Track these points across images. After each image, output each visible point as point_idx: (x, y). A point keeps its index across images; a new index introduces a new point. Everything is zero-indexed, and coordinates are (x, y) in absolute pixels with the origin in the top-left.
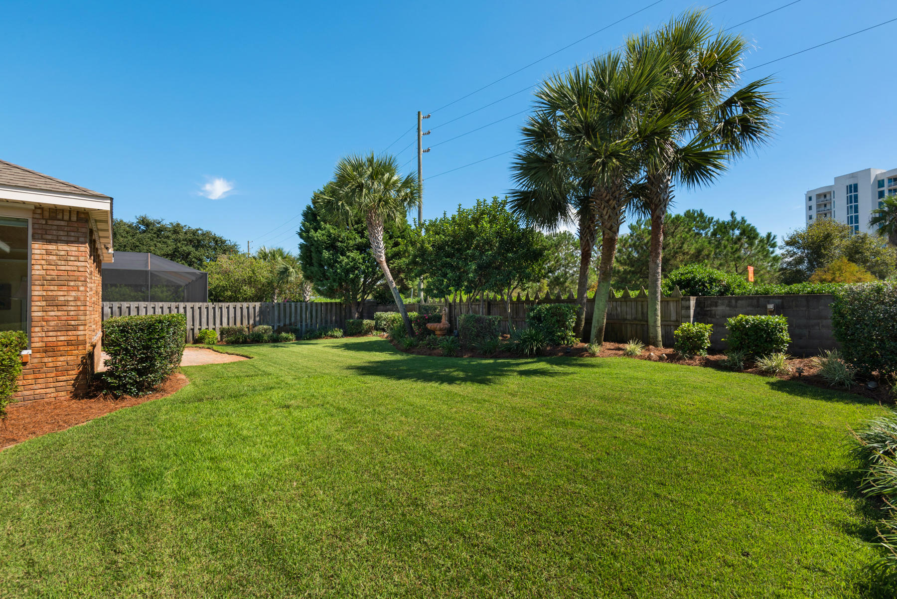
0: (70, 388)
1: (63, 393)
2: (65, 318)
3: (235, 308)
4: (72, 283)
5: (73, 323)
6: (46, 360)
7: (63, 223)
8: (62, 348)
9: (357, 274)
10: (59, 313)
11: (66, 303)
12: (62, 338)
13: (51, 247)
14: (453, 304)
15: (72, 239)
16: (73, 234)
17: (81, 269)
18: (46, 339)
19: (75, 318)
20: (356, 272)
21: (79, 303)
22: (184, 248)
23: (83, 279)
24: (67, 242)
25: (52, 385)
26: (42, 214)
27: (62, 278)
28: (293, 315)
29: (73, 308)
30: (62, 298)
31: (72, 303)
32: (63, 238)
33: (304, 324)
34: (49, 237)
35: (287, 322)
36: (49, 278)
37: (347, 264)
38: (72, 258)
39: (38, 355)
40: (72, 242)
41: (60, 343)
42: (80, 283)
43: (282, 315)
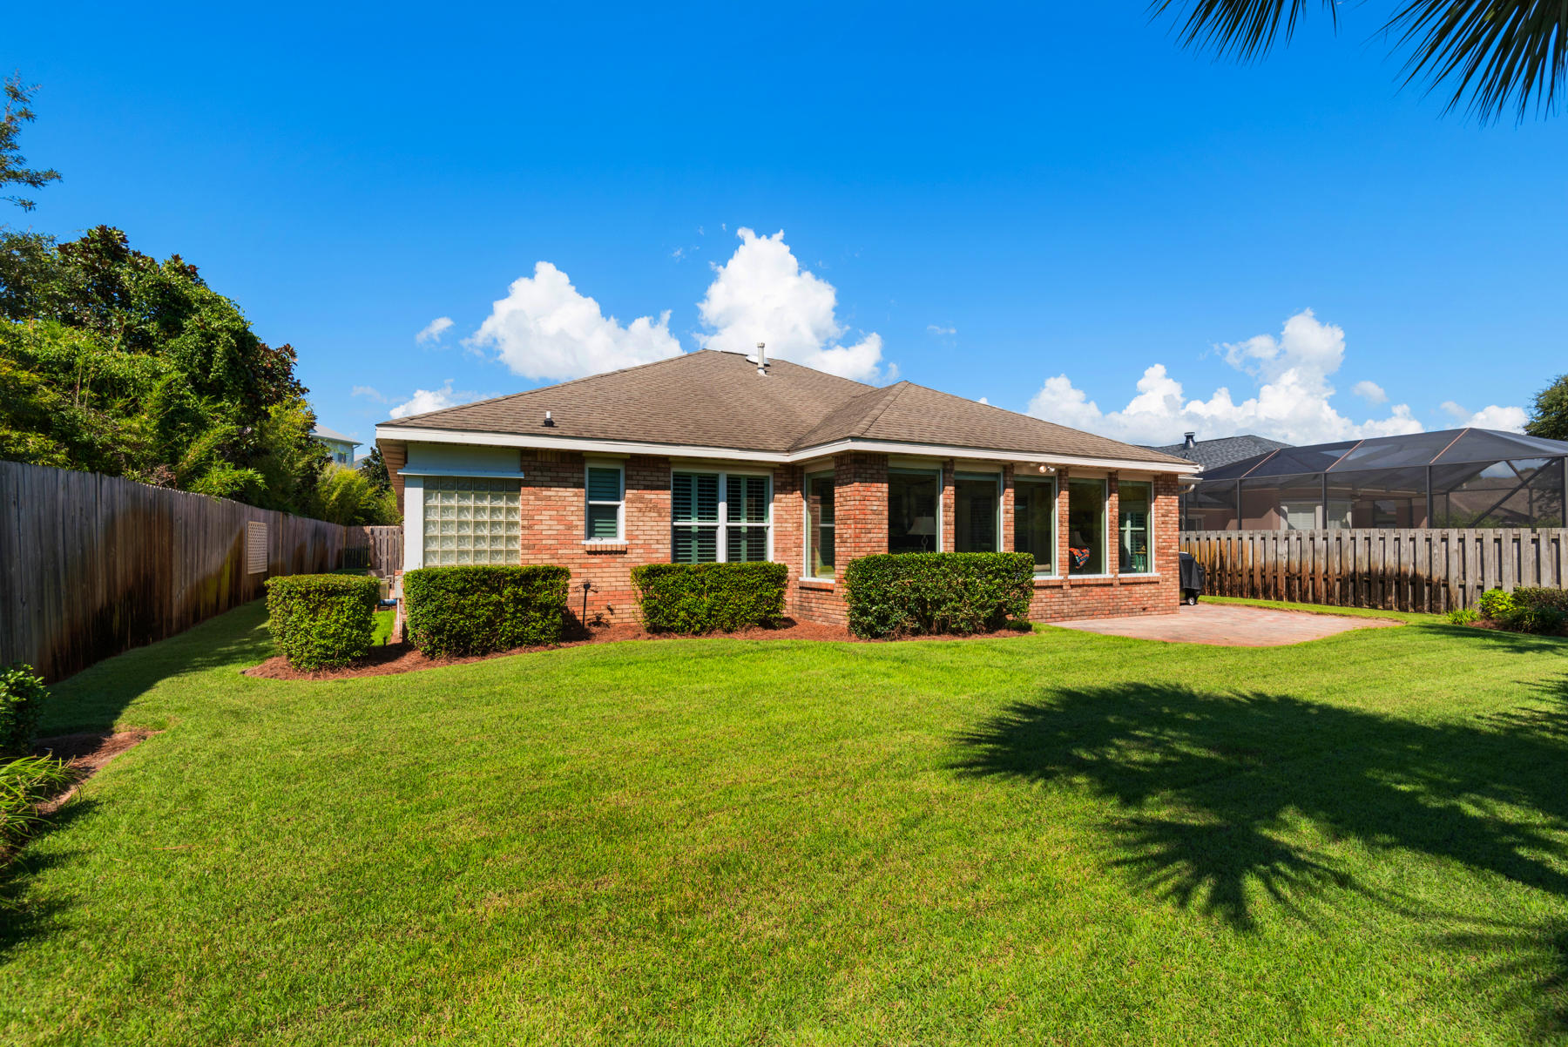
0: (848, 621)
2: (846, 554)
6: (840, 590)
13: (843, 489)
16: (848, 476)
18: (840, 572)
25: (842, 613)
27: (847, 517)
32: (848, 481)
34: (842, 480)
36: (842, 517)
39: (837, 585)
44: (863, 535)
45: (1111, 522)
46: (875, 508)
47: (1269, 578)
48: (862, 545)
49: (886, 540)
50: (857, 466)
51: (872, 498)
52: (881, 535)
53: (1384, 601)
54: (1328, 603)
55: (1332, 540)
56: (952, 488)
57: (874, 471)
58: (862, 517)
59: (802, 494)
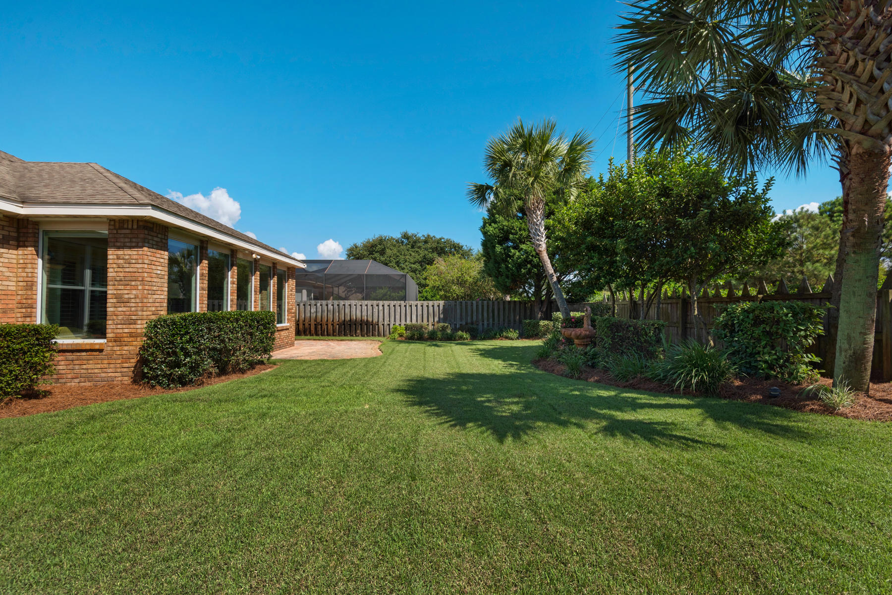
0: (131, 374)
1: (126, 378)
2: (128, 313)
3: (422, 306)
4: (133, 283)
5: (134, 317)
6: (115, 348)
7: (127, 231)
8: (126, 339)
9: (529, 269)
10: (124, 309)
11: (128, 301)
12: (126, 331)
13: (120, 252)
14: (640, 302)
15: (134, 244)
16: (134, 240)
17: (140, 271)
18: (116, 331)
19: (135, 314)
20: (529, 266)
21: (138, 301)
22: (430, 255)
23: (140, 279)
24: (130, 247)
25: (119, 370)
26: (114, 225)
27: (127, 279)
28: (475, 314)
29: (133, 305)
30: (126, 296)
31: (133, 301)
32: (128, 244)
33: (486, 323)
34: (118, 244)
35: (469, 321)
36: (118, 279)
37: (519, 258)
38: (134, 261)
39: (110, 344)
40: (134, 247)
41: (125, 335)
42: (139, 283)
43: (464, 314)
44: (149, 296)
45: (274, 293)
46: (159, 272)
47: (307, 325)
48: (149, 305)
49: (166, 301)
50: (146, 232)
51: (157, 263)
52: (162, 297)
53: (356, 333)
54: (333, 335)
55: (336, 306)
56: (206, 262)
57: (159, 240)
58: (149, 279)
59: (37, 251)
